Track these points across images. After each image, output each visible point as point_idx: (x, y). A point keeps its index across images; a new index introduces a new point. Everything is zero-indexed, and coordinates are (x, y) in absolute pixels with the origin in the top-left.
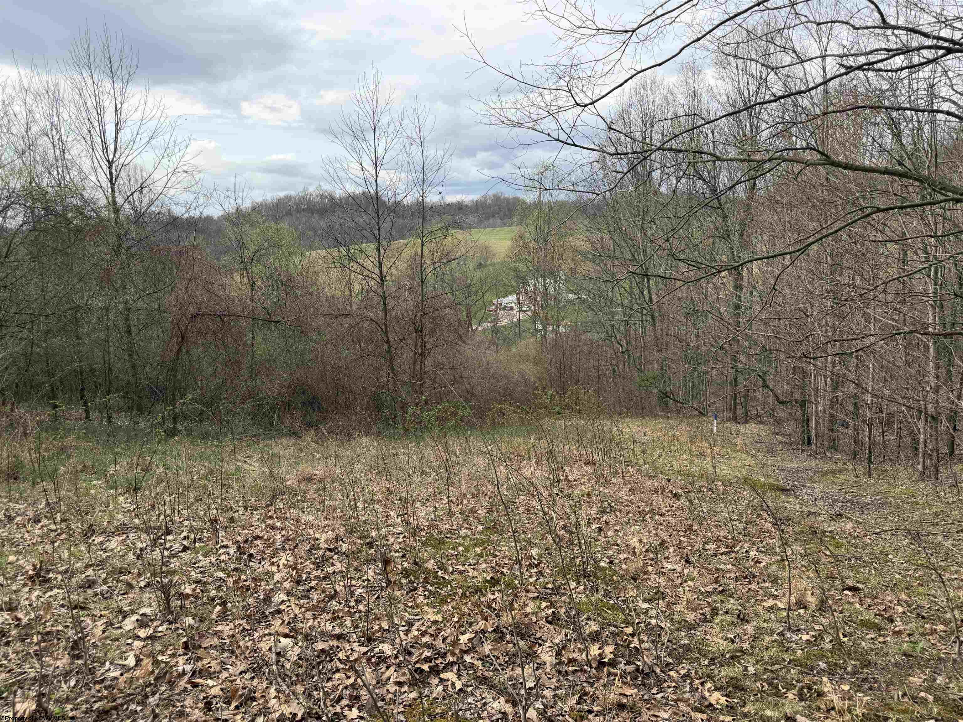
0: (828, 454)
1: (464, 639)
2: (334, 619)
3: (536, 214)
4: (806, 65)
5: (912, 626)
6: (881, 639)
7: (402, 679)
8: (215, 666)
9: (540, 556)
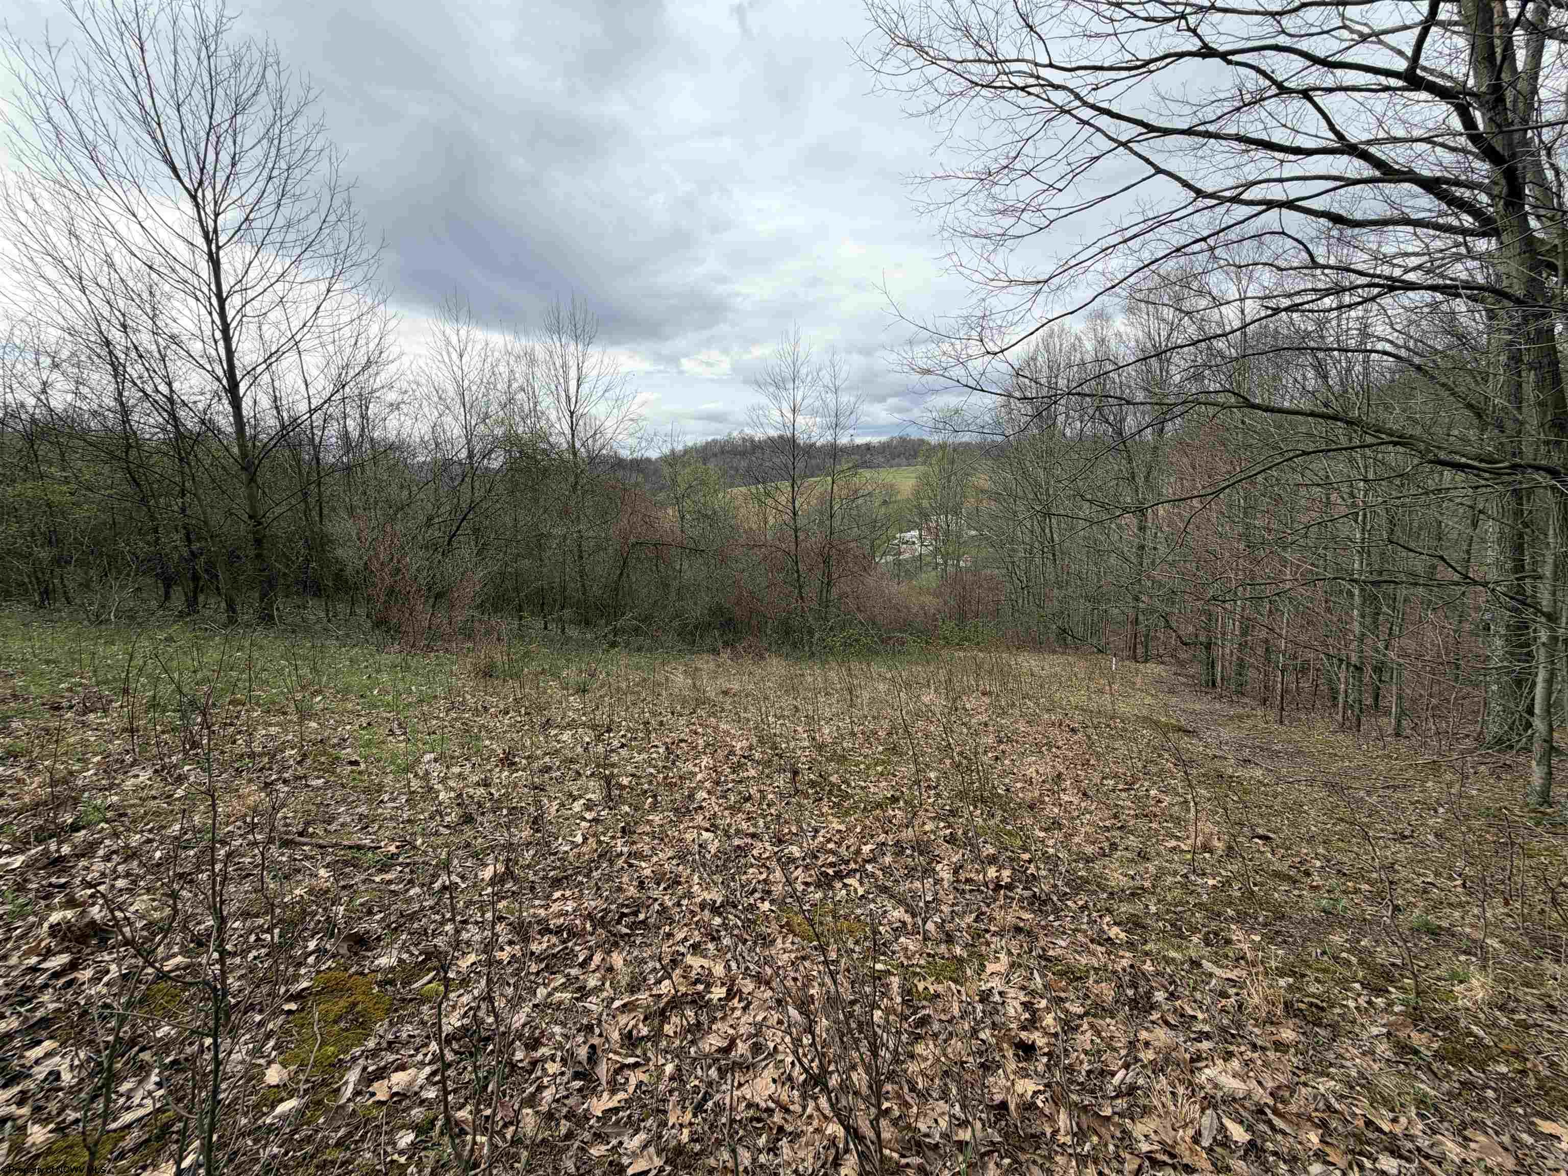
0: (1235, 698)
1: (866, 849)
2: (749, 819)
3: (940, 454)
4: (1222, 308)
5: (1333, 882)
6: (1296, 892)
7: (809, 880)
8: (647, 851)
9: (938, 778)
